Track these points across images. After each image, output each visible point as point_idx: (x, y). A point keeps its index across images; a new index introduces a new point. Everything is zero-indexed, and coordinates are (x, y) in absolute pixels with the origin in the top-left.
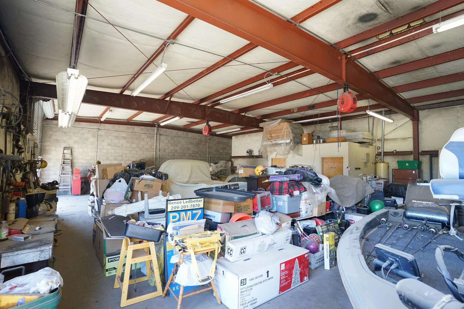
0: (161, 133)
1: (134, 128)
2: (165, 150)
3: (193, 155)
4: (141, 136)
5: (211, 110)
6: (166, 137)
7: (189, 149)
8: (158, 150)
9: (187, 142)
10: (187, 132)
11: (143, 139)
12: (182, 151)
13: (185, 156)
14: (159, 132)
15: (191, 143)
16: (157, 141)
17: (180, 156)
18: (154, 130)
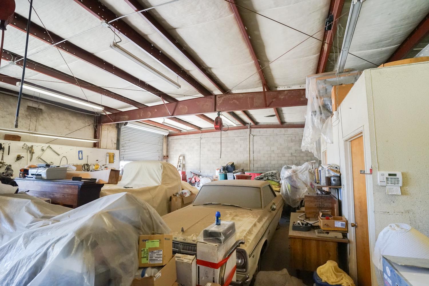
0: (254, 134)
1: (228, 133)
2: (259, 152)
3: (295, 154)
4: (234, 140)
5: (224, 98)
6: (260, 138)
7: (289, 148)
8: (251, 152)
9: (286, 140)
10: (286, 129)
11: (237, 142)
12: (280, 151)
13: (285, 156)
14: (252, 133)
15: (292, 141)
16: (251, 143)
17: (278, 157)
18: (247, 132)
